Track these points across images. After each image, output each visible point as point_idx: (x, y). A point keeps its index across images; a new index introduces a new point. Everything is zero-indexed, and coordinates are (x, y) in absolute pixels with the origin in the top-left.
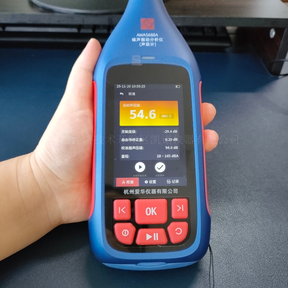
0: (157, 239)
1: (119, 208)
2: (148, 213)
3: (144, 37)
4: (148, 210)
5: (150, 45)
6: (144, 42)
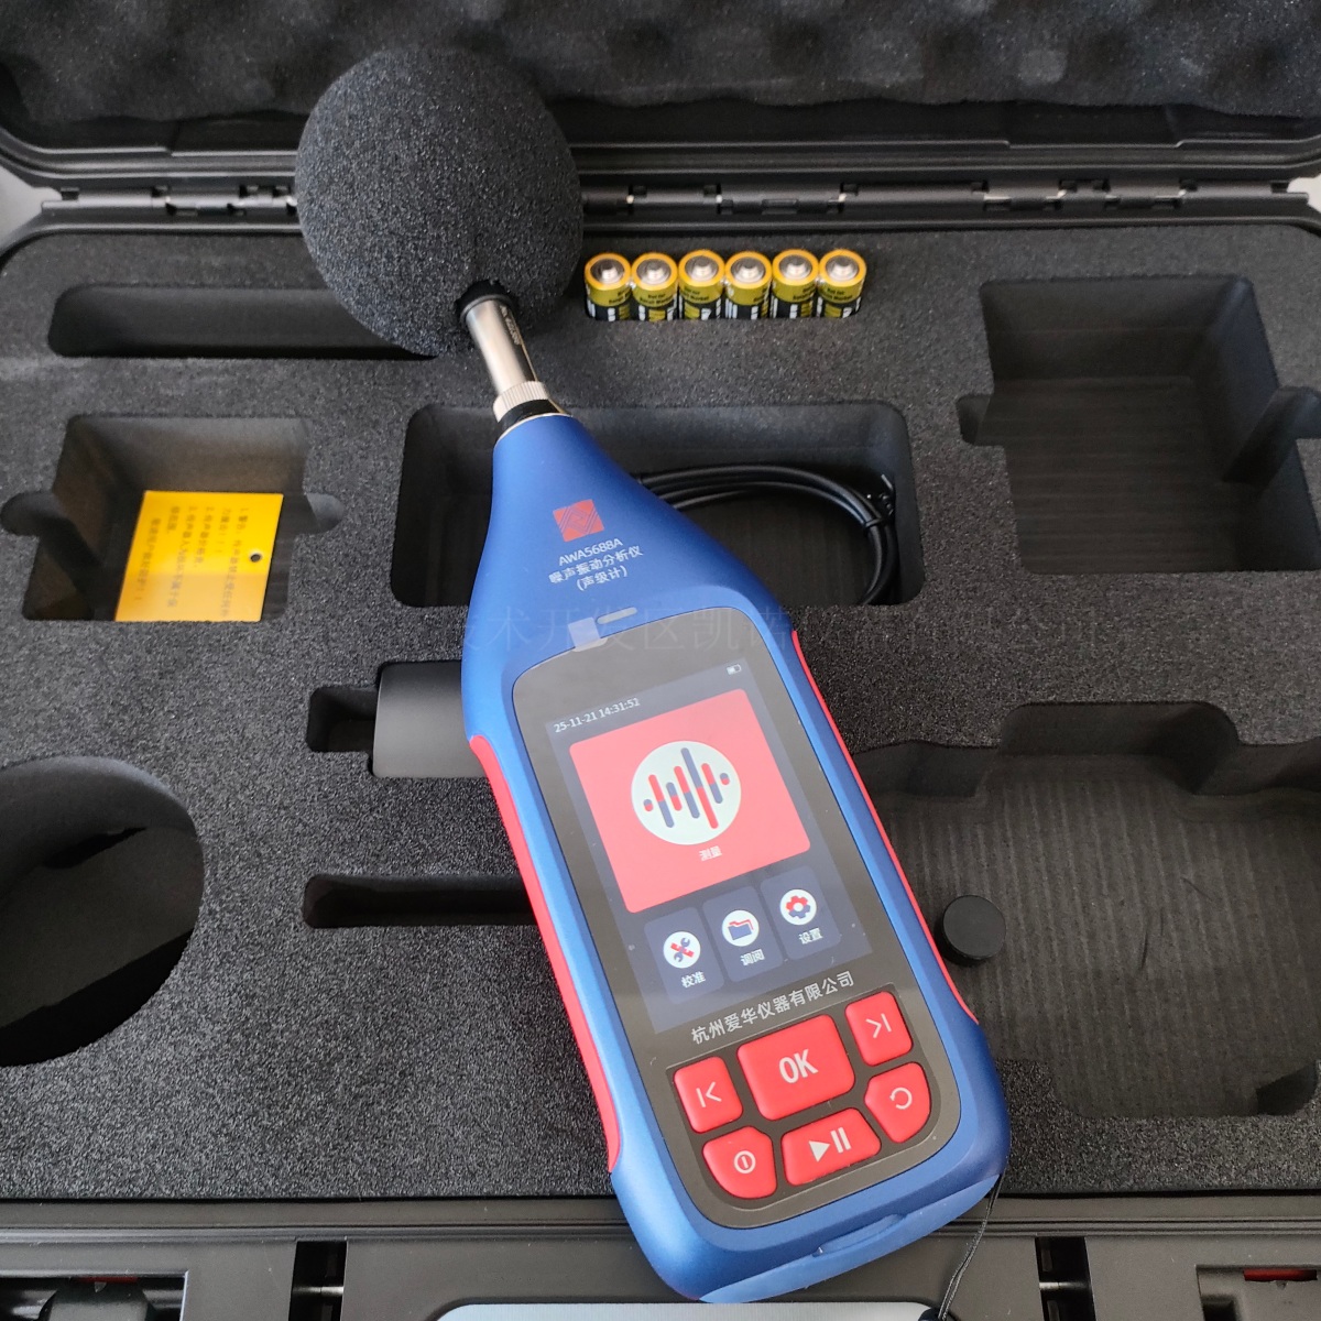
0: (848, 1146)
1: (698, 1091)
2: (790, 1074)
3: (583, 560)
4: (787, 1067)
5: (609, 577)
6: (588, 574)
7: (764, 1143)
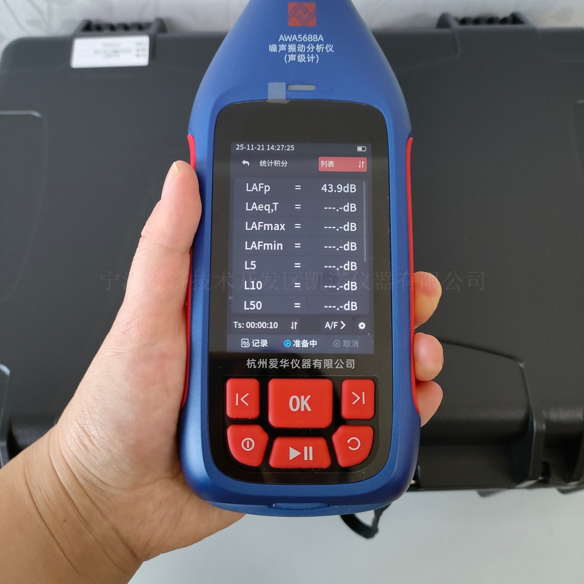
0: (311, 458)
1: (237, 394)
2: (294, 406)
3: (294, 42)
4: (294, 401)
5: (306, 59)
6: (294, 53)
7: (264, 437)
